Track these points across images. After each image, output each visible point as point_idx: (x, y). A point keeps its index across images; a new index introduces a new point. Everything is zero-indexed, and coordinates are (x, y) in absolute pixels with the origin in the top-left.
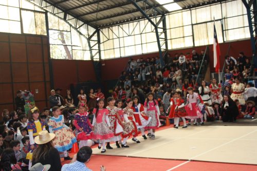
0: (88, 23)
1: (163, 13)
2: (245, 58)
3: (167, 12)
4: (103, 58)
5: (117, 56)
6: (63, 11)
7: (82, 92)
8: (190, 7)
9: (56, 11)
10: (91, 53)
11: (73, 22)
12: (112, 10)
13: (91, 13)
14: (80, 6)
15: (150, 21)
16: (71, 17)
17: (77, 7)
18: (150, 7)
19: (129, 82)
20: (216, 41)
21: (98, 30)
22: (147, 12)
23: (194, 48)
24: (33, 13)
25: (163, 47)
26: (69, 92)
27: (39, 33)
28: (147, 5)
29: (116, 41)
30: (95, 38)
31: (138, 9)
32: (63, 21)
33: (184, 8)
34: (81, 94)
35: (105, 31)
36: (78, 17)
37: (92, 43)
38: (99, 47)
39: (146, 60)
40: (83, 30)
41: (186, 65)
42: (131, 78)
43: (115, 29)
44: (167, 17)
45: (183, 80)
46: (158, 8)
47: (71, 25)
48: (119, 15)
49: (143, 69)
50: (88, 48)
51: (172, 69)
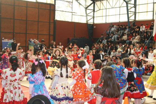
10: (87, 18)
19: (106, 41)
21: (94, 2)
27: (49, 2)
34: (59, 45)
35: (98, 3)
43: (104, 2)
50: (85, 15)
51: (134, 34)
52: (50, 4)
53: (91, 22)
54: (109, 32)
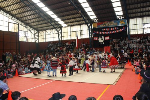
0: (34, 29)
1: (61, 27)
2: (88, 44)
3: (63, 27)
4: (39, 42)
5: (45, 41)
6: (25, 24)
7: (29, 54)
8: (70, 26)
9: (23, 24)
10: (35, 40)
11: (29, 28)
12: (43, 25)
13: (35, 25)
14: (32, 23)
15: (56, 30)
16: (28, 26)
17: (30, 23)
18: (56, 25)
19: (48, 51)
20: (77, 38)
21: (38, 31)
22: (55, 26)
23: (71, 40)
24: (13, 24)
25: (61, 39)
26: (25, 54)
27: (15, 31)
28: (55, 24)
29: (44, 36)
30: (37, 34)
31: (52, 25)
32: (25, 28)
33: (68, 26)
35: (41, 32)
36: (31, 26)
37: (36, 36)
38: (38, 38)
39: (54, 43)
40: (33, 31)
41: (68, 46)
42: (49, 49)
43: (44, 32)
44: (62, 29)
45: (66, 51)
46: (59, 25)
47: (28, 29)
48: (45, 27)
49: (53, 46)
50: (34, 38)
51: (63, 47)
52: (16, 33)
53: (37, 41)
54: (49, 46)
